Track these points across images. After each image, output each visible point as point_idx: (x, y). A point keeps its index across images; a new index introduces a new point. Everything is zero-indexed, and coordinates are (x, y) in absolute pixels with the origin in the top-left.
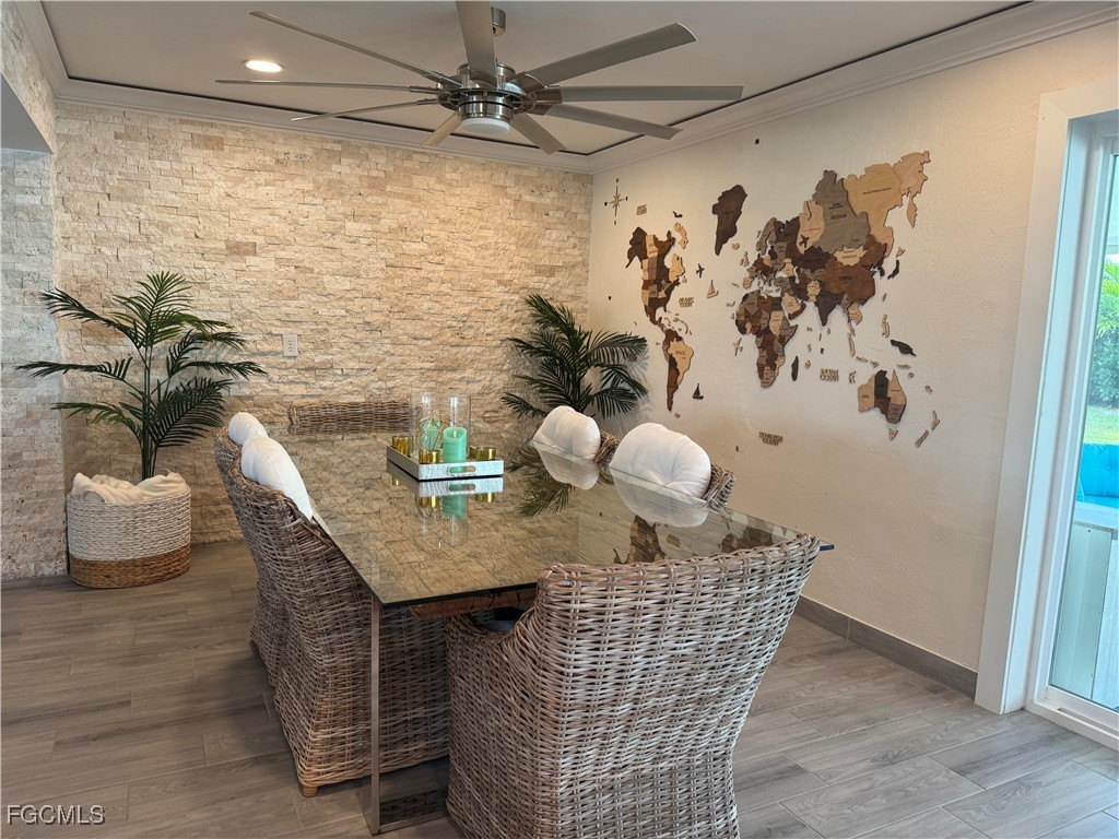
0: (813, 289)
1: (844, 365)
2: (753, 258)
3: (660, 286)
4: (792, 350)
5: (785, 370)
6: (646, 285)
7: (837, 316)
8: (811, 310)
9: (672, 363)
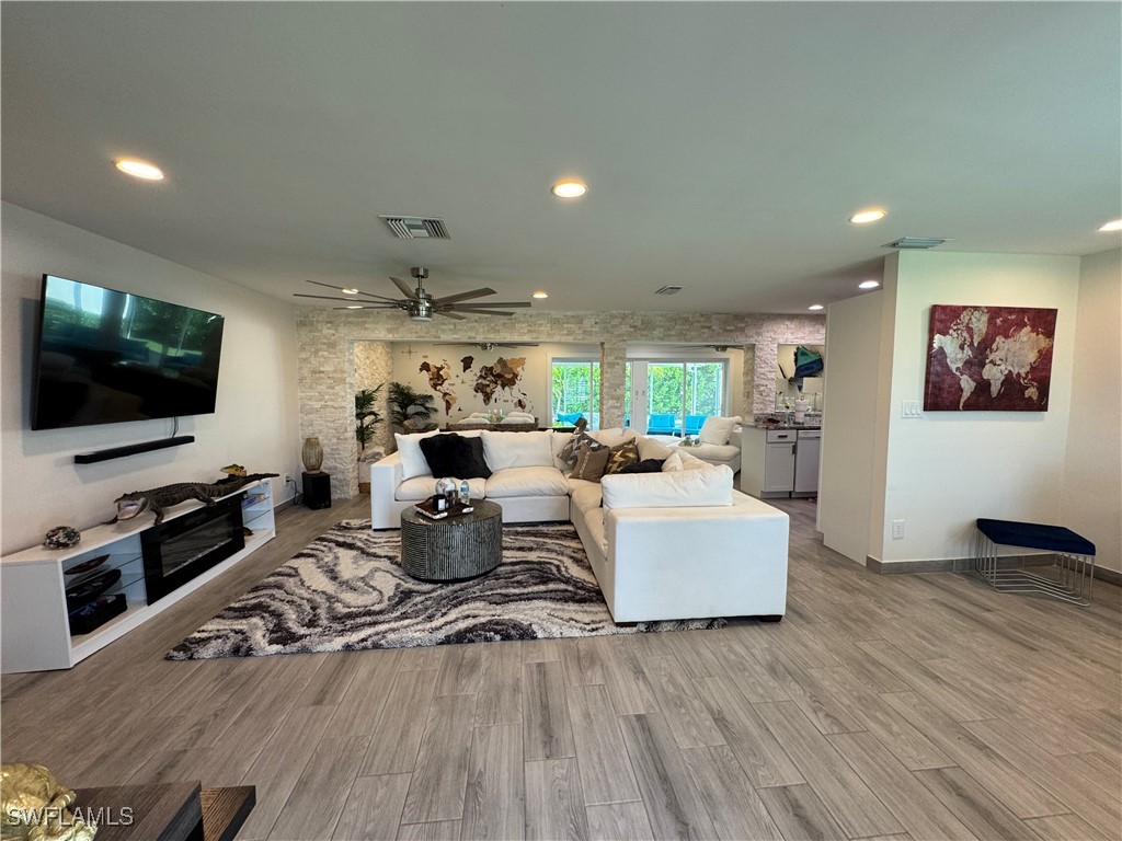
0: (499, 382)
1: (510, 398)
2: (479, 374)
3: (437, 379)
4: (494, 396)
5: (492, 401)
6: (431, 379)
7: (507, 388)
8: (499, 387)
9: (447, 402)
